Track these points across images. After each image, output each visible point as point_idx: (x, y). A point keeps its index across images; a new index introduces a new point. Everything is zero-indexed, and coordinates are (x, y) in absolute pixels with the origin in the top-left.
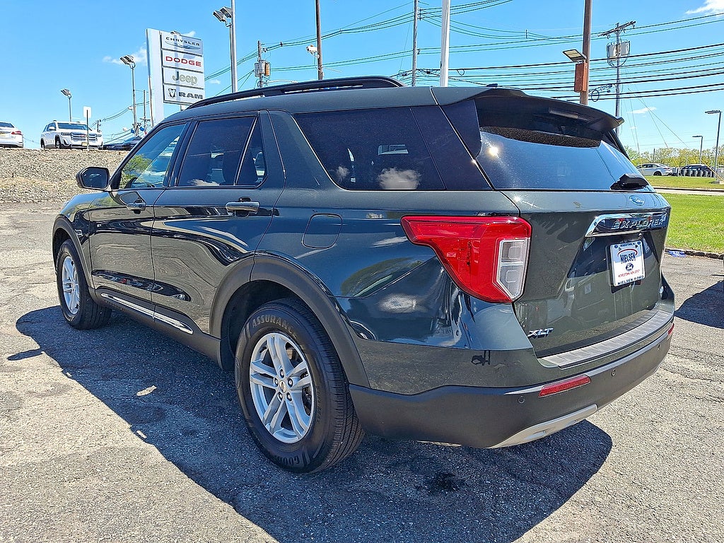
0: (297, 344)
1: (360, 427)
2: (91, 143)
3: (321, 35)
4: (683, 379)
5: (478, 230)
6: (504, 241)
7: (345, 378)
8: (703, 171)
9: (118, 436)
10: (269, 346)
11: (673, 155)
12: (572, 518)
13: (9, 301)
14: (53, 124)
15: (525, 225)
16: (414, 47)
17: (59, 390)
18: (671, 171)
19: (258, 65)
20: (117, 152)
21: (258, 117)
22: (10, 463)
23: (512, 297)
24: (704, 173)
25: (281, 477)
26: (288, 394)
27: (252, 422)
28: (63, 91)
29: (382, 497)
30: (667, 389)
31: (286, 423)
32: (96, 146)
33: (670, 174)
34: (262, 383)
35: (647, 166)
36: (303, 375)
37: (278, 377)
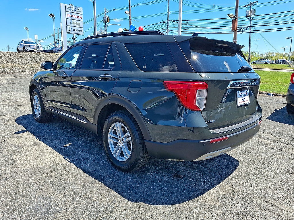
0: (126, 126)
1: (148, 154)
2: (38, 50)
3: (131, 6)
4: (267, 142)
5: (189, 86)
6: (198, 90)
7: (143, 138)
8: (284, 62)
9: (60, 160)
10: (115, 127)
11: (273, 55)
12: (223, 187)
13: (11, 112)
14: (22, 42)
15: (205, 84)
16: (168, 11)
17: (36, 144)
18: (271, 62)
19: (105, 18)
20: (48, 53)
21: (111, 44)
22: (22, 168)
23: (201, 109)
24: (285, 63)
25: (120, 173)
26: (122, 144)
27: (109, 154)
28: (25, 28)
29: (156, 180)
30: (261, 145)
31: (122, 154)
32: (40, 51)
33: (271, 63)
34: (112, 140)
35: (262, 60)
36: (128, 137)
37: (119, 138)
